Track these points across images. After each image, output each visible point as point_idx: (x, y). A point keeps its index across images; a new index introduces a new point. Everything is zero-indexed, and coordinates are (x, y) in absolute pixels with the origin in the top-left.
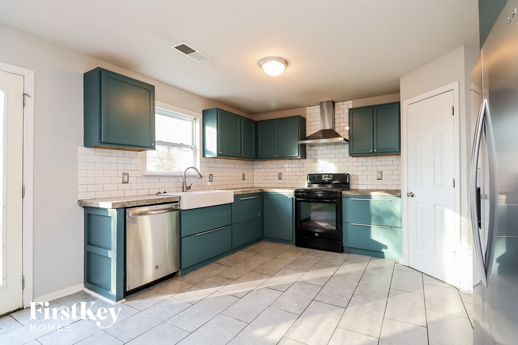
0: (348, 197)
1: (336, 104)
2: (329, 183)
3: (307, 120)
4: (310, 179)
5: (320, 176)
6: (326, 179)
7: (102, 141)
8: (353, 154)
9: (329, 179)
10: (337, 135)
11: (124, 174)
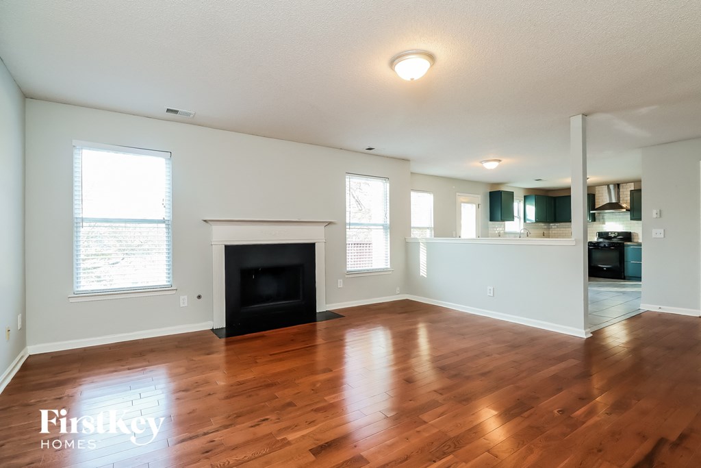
0: (629, 246)
1: (620, 186)
2: (615, 237)
3: (596, 195)
4: (599, 236)
5: (607, 233)
6: (612, 235)
8: (633, 219)
10: (622, 208)
11: (499, 232)
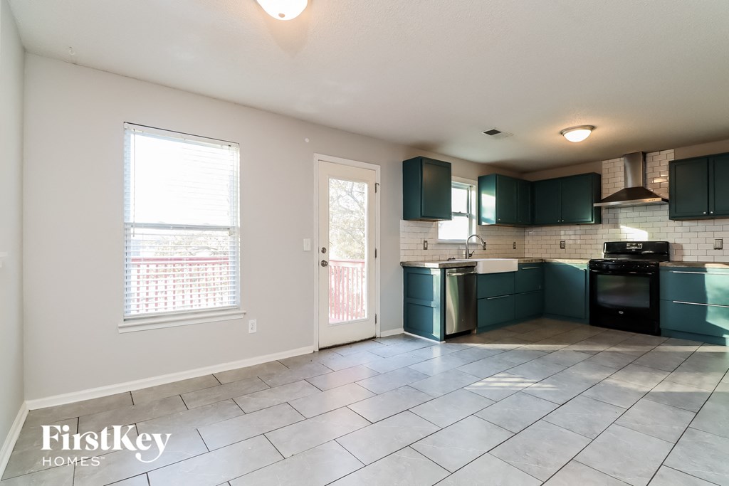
0: (668, 269)
1: (648, 155)
2: (637, 252)
3: (604, 176)
4: (608, 249)
5: (623, 244)
6: (633, 248)
7: (423, 214)
8: (674, 217)
9: (636, 248)
10: (651, 195)
11: (425, 242)
